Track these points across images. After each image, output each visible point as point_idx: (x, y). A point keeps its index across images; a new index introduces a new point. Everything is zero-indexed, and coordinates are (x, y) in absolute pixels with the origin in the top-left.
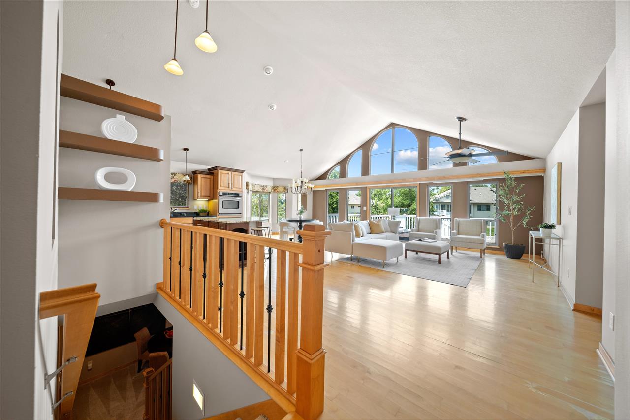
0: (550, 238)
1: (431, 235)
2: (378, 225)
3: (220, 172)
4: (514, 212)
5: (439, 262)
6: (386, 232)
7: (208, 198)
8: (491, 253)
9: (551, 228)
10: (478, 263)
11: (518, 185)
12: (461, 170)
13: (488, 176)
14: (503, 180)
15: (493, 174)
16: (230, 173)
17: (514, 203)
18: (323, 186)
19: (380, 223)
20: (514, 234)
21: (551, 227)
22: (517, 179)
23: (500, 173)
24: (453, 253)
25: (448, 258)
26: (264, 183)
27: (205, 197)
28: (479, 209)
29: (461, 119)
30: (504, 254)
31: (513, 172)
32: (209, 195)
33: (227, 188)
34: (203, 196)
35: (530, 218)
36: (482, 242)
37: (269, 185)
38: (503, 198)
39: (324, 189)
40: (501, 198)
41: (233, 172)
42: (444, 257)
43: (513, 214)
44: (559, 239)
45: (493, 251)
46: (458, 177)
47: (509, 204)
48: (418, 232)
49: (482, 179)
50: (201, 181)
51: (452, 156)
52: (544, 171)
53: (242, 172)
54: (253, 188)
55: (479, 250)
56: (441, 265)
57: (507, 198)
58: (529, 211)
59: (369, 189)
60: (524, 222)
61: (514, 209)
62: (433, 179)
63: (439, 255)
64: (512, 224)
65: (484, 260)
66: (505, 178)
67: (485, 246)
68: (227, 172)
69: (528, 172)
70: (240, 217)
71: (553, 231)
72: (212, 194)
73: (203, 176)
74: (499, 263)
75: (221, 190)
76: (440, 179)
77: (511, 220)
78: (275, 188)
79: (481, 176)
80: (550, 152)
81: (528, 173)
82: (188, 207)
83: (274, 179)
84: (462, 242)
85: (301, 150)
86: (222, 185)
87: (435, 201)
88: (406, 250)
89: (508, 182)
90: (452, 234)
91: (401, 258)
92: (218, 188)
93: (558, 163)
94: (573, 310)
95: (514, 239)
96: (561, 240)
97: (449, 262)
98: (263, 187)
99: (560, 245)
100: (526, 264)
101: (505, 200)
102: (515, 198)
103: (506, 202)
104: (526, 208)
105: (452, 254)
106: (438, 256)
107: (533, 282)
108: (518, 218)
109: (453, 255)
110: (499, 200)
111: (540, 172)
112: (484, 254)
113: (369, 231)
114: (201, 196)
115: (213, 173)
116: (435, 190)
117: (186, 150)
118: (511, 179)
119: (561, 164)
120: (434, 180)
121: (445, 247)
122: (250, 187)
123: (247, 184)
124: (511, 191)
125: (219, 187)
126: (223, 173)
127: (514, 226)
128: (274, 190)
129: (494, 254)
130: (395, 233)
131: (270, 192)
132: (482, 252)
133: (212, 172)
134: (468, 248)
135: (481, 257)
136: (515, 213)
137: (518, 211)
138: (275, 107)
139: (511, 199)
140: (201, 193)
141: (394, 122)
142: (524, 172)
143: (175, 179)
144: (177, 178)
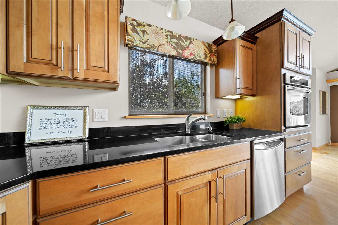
32: (251, 85)
72: (254, 85)
73: (242, 42)
125: (286, 62)
126: (290, 32)
143: (190, 51)
144: (194, 50)
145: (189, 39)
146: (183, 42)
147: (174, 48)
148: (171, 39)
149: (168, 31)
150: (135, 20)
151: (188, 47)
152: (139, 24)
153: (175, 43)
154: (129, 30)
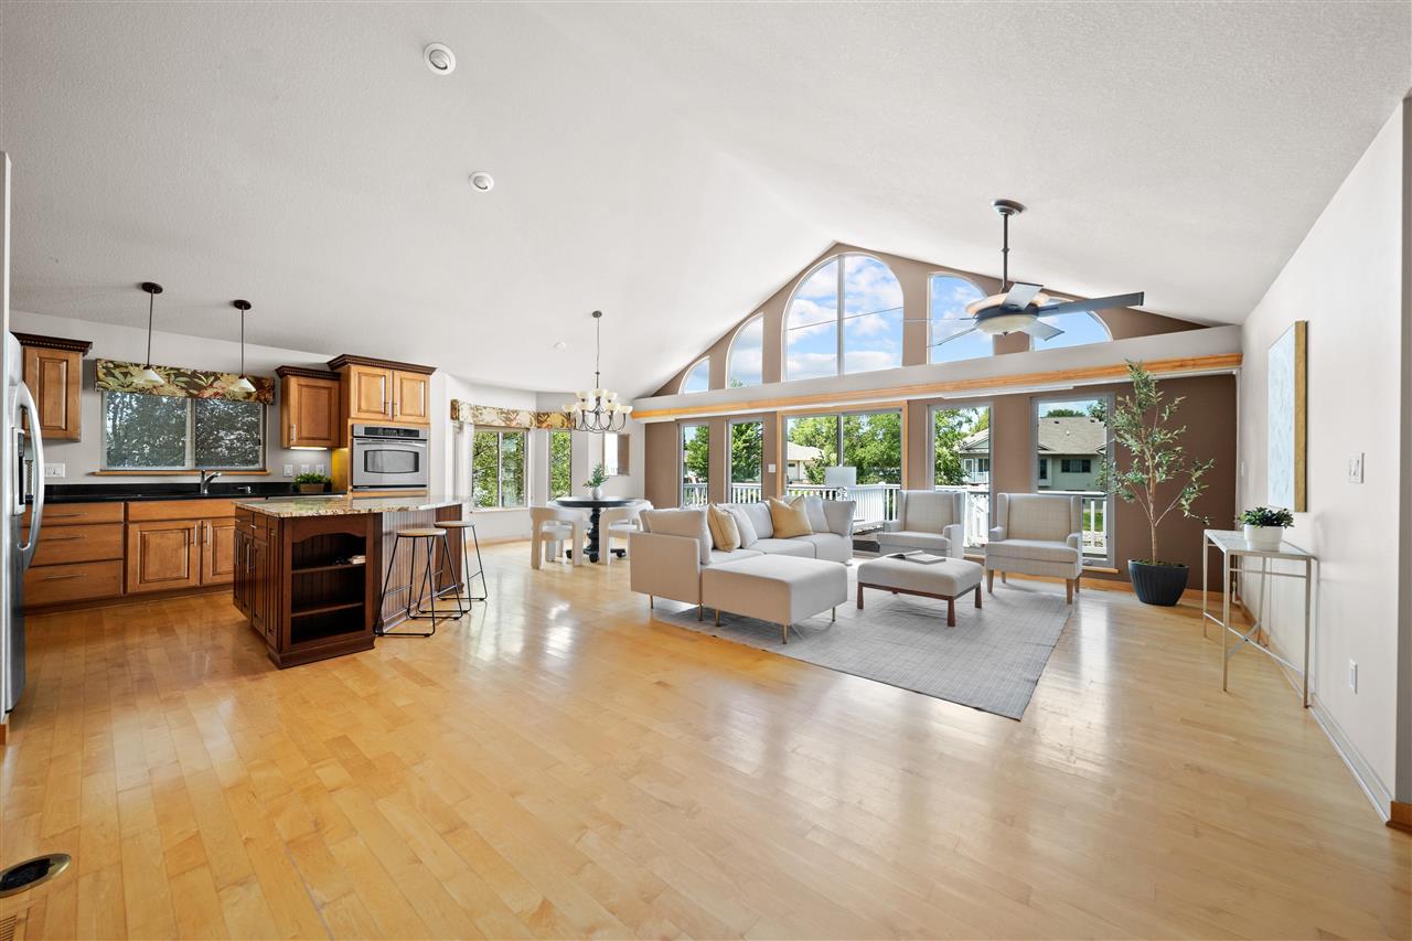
0: (1274, 552)
1: (934, 540)
2: (794, 514)
3: (355, 370)
4: (1157, 475)
5: (951, 622)
6: (816, 532)
7: (329, 443)
8: (1096, 587)
9: (1279, 525)
10: (1059, 622)
11: (1167, 399)
12: (1014, 362)
13: (1085, 377)
14: (1127, 388)
15: (1102, 372)
16: (388, 373)
17: (1157, 450)
18: (669, 412)
19: (798, 509)
20: (1156, 535)
21: (1278, 520)
22: (1163, 384)
23: (1117, 370)
24: (994, 590)
25: (978, 604)
26: (508, 403)
27: (311, 440)
28: (1066, 469)
29: (1009, 207)
30: (1129, 590)
31: (1153, 366)
32: (325, 435)
33: (381, 416)
34: (308, 439)
35: (1200, 491)
36: (1071, 560)
37: (525, 409)
38: (1127, 436)
39: (671, 418)
40: (1121, 436)
41: (396, 372)
42: (964, 605)
43: (1154, 481)
44: (1308, 559)
45: (1102, 582)
46: (1006, 381)
47: (1142, 452)
48: (905, 529)
49: (1069, 385)
50: (300, 395)
51: (985, 314)
52: (1238, 359)
53: (428, 371)
54: (474, 416)
55: (1064, 580)
56: (956, 628)
57: (1138, 437)
58: (1200, 472)
59: (783, 417)
60: (1184, 502)
61: (1159, 465)
62: (940, 387)
63: (950, 600)
64: (1152, 507)
65: (1077, 609)
66: (1132, 383)
67: (1080, 567)
68: (379, 371)
69: (1195, 363)
70: (425, 496)
71: (1286, 533)
72: (335, 433)
73: (303, 381)
74: (1117, 620)
75: (358, 419)
76: (958, 387)
77: (1149, 498)
78: (540, 418)
79: (1066, 376)
80: (1259, 302)
81: (1194, 366)
82: (265, 470)
83: (539, 395)
84: (1018, 558)
85: (597, 314)
86: (363, 406)
87: (966, 452)
88: (861, 585)
89: (1141, 394)
90: (991, 535)
91: (847, 609)
92: (348, 416)
93: (1297, 323)
94: (1389, 824)
95: (1158, 551)
96: (1313, 562)
97: (979, 619)
98: (507, 415)
99: (1308, 577)
100: (1194, 621)
101: (1131, 442)
102: (1159, 438)
103: (1135, 447)
104: (1190, 463)
105: (990, 591)
106: (946, 602)
107: (1225, 690)
108: (1168, 492)
109: (995, 597)
110: (1116, 442)
111: (1227, 363)
112: (1077, 591)
113: (769, 531)
114: (300, 438)
115: (339, 375)
116: (964, 425)
117: (242, 305)
118: (1146, 383)
119: (1306, 323)
120: (944, 391)
121: (967, 575)
122: (465, 414)
123: (454, 407)
124: (1149, 416)
125: (354, 412)
126: (366, 375)
127: (1158, 513)
128: (539, 422)
129: (1106, 589)
130: (842, 535)
131: (528, 429)
132: (1072, 585)
133: (336, 372)
134: (1034, 576)
135: (1070, 601)
136: (1161, 476)
137: (1168, 473)
138: (490, 183)
139: (1150, 440)
140: (300, 431)
141: (842, 241)
142: (1182, 364)
143: (215, 390)
144: (223, 388)
145: (214, 374)
146: (200, 379)
147: (182, 388)
148: (176, 377)
149: (172, 369)
150: (112, 362)
151: (211, 385)
152: (117, 366)
153: (185, 383)
154: (101, 375)
